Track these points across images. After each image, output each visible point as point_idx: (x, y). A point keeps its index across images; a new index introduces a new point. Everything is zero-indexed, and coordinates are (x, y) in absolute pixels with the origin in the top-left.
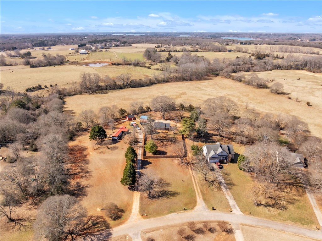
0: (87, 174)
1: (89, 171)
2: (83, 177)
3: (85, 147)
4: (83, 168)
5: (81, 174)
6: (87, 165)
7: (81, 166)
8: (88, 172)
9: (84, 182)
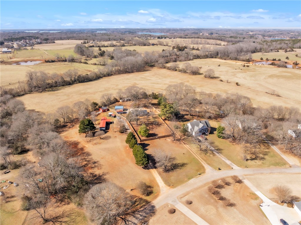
0: (96, 164)
1: (96, 161)
2: (94, 167)
3: (75, 141)
4: (87, 160)
5: (89, 165)
6: (90, 157)
7: (85, 158)
8: (95, 163)
9: (97, 172)
